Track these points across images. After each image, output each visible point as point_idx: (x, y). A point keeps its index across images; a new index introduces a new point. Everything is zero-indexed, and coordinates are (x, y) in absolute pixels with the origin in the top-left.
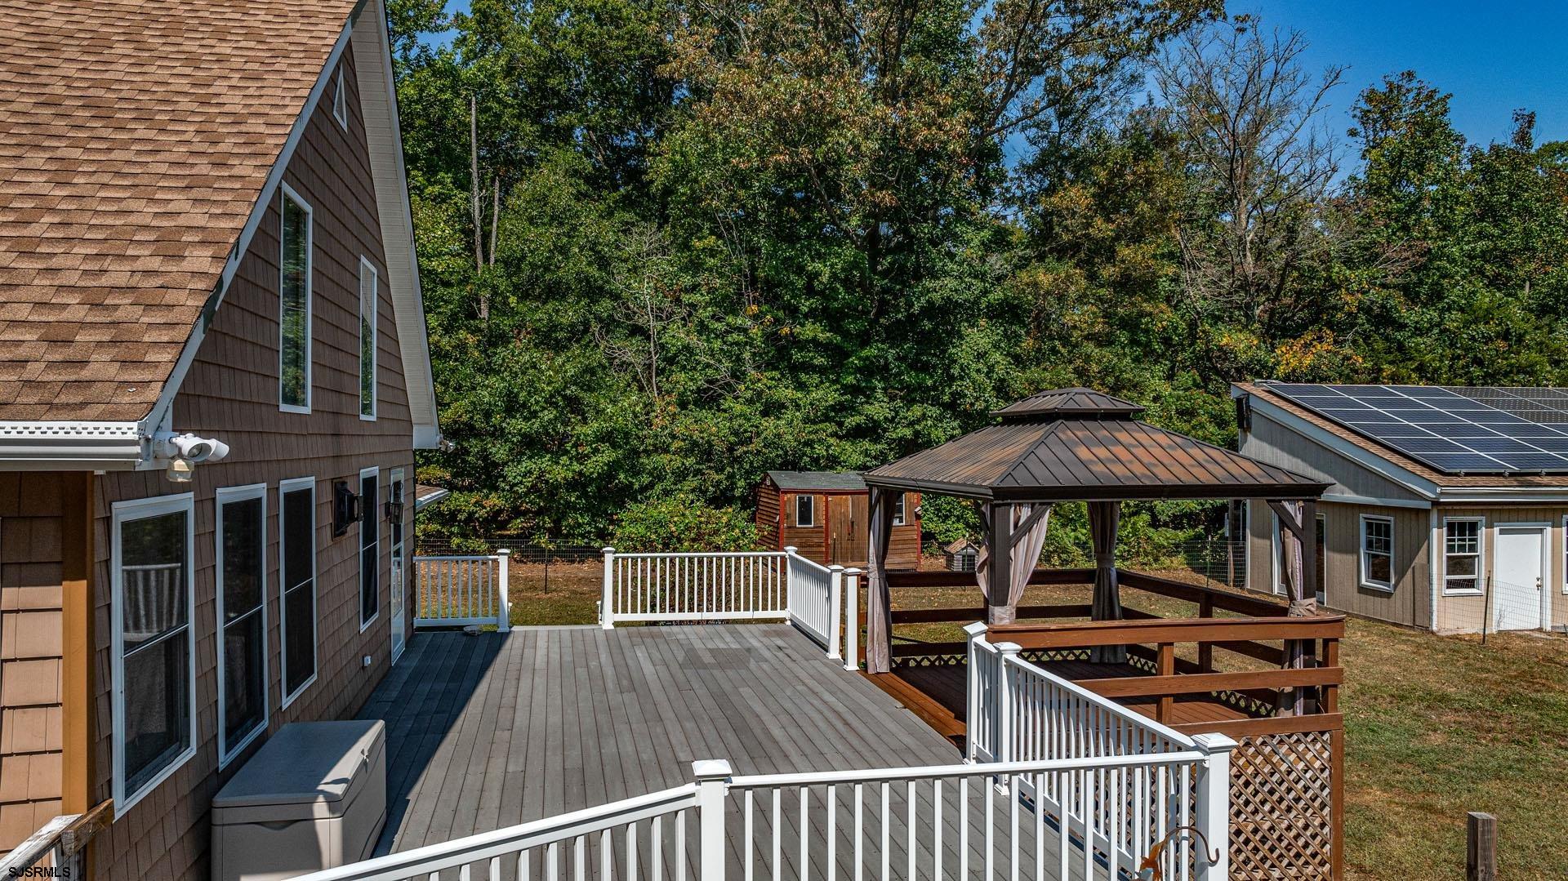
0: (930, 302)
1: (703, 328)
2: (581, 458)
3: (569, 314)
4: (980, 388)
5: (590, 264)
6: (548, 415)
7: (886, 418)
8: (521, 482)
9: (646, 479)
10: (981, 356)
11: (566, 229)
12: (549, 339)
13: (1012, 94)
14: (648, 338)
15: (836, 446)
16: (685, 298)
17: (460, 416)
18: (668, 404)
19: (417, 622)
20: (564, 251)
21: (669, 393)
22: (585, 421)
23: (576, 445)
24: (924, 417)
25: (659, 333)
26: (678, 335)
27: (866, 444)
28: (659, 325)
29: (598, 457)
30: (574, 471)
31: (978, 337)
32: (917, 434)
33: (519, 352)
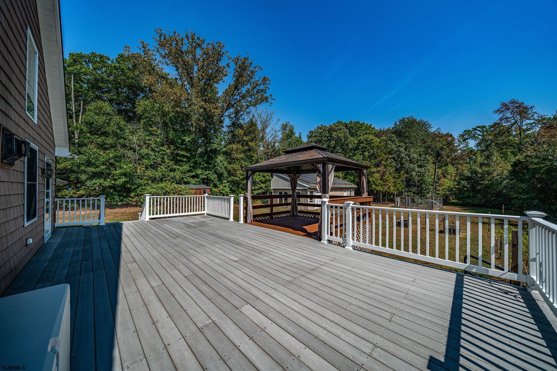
0: (212, 149)
1: (153, 150)
2: (115, 180)
3: (110, 141)
4: (221, 168)
5: (117, 129)
6: (103, 167)
7: (201, 174)
8: (92, 186)
9: (136, 186)
10: (221, 161)
11: (108, 118)
12: (102, 147)
13: (228, 110)
14: (135, 151)
15: (190, 179)
16: (147, 142)
17: (67, 166)
18: (142, 167)
19: (56, 225)
20: (108, 124)
21: (143, 164)
22: (116, 170)
23: (113, 176)
24: (209, 174)
25: (139, 150)
26: (144, 151)
27: (196, 179)
28: (139, 148)
29: (121, 180)
30: (112, 183)
31: (220, 158)
32: (208, 177)
33: (92, 149)
